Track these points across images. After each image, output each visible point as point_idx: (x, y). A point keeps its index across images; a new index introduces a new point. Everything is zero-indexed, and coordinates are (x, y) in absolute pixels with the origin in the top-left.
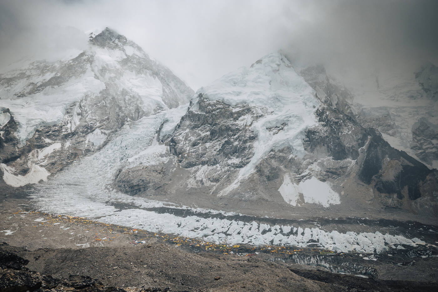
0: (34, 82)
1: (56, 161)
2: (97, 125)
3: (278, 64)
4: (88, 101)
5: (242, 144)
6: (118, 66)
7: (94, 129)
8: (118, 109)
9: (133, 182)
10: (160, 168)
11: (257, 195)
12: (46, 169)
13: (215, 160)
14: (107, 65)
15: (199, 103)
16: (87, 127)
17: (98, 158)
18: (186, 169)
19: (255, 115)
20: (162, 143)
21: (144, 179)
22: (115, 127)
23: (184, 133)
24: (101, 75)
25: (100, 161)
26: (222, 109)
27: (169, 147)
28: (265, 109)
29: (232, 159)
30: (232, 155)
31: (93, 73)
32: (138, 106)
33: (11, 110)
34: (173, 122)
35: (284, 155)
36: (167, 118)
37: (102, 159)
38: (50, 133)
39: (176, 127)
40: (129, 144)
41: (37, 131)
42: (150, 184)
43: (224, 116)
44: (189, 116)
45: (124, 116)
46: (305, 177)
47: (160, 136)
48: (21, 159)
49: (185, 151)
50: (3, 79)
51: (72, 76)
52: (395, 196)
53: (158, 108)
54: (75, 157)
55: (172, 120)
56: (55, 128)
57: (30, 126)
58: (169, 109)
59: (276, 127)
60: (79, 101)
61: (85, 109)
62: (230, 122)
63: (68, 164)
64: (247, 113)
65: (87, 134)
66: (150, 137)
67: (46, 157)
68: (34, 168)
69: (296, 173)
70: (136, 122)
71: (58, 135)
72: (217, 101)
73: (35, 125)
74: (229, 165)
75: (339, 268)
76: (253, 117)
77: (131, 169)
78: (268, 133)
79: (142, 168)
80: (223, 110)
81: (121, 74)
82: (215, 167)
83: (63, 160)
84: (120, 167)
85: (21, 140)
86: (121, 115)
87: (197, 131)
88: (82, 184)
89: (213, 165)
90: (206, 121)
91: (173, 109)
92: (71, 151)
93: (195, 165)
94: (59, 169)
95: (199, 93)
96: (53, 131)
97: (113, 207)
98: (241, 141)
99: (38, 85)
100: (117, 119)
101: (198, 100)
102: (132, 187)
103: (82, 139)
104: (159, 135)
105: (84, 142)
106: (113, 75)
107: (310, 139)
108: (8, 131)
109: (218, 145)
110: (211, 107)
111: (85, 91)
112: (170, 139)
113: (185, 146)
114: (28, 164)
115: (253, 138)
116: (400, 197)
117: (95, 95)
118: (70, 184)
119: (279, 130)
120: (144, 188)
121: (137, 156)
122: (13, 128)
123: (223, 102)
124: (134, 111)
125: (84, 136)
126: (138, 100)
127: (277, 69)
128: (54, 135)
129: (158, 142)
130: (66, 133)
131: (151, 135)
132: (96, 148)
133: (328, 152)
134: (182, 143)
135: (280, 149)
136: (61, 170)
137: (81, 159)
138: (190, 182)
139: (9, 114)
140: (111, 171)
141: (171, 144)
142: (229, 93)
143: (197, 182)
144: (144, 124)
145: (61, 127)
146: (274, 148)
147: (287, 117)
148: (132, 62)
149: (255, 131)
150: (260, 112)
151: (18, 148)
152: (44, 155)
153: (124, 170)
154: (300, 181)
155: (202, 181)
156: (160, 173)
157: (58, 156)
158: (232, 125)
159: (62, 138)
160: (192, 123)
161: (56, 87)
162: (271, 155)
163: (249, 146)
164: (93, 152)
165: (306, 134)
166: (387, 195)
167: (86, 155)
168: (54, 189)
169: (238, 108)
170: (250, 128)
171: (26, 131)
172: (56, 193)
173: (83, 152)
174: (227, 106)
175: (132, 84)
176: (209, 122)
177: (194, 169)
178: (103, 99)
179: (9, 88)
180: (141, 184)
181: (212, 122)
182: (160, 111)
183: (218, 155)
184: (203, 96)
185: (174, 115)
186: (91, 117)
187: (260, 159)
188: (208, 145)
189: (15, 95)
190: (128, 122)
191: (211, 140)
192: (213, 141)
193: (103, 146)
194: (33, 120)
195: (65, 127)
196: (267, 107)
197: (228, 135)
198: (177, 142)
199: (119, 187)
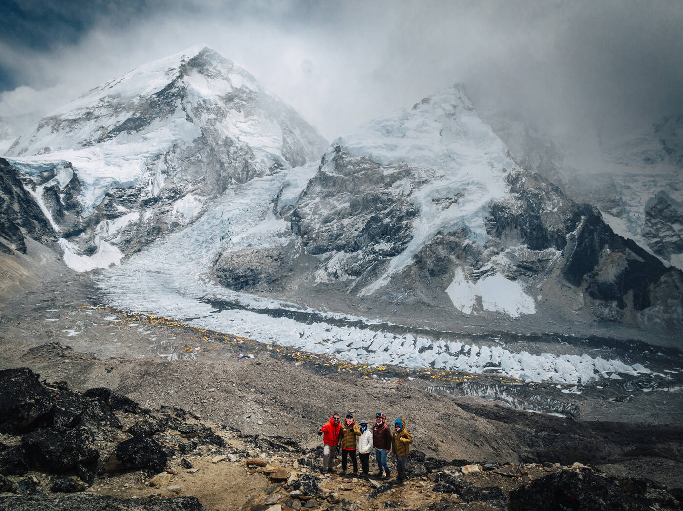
0: (104, 126)
1: (132, 238)
2: (189, 189)
3: (454, 106)
4: (176, 154)
5: (396, 222)
6: (221, 104)
7: (184, 194)
8: (218, 166)
9: (238, 271)
10: (276, 253)
11: (414, 296)
12: (118, 248)
13: (356, 243)
14: (204, 101)
15: (335, 160)
16: (174, 191)
17: (189, 236)
18: (314, 256)
19: (416, 180)
20: (280, 217)
21: (253, 267)
22: (215, 192)
23: (312, 203)
24: (196, 116)
25: (193, 240)
26: (368, 169)
27: (289, 224)
28: (432, 171)
29: (381, 244)
30: (380, 238)
31: (184, 113)
32: (247, 162)
33: (73, 165)
34: (297, 186)
35: (457, 240)
36: (288, 181)
37: (195, 237)
38: (124, 197)
39: (301, 194)
40: (234, 217)
41: (108, 194)
42: (262, 276)
43: (371, 181)
44: (320, 178)
45: (227, 176)
46: (486, 272)
47: (277, 207)
48: (86, 234)
49: (313, 230)
50: (64, 121)
51: (155, 117)
52: (614, 304)
53: (276, 165)
54: (158, 234)
55: (296, 184)
56: (131, 190)
57: (99, 188)
58: (291, 167)
59: (447, 198)
60: (165, 153)
61: (173, 164)
62: (380, 189)
63: (148, 243)
64: (405, 177)
65: (174, 201)
66: (263, 208)
67: (118, 231)
68: (103, 246)
69: (474, 266)
70: (244, 185)
71: (135, 201)
72: (361, 158)
73: (104, 187)
74: (375, 252)
75: (526, 404)
76: (413, 183)
77: (236, 252)
78: (434, 206)
79: (250, 252)
80: (370, 171)
81: (224, 115)
82: (355, 253)
83: (141, 237)
84: (221, 249)
85: (86, 207)
86: (223, 174)
87: (331, 201)
88: (167, 272)
89: (352, 251)
90: (344, 187)
91: (297, 167)
92: (152, 225)
93: (326, 250)
94: (136, 249)
95: (335, 146)
96: (129, 196)
97: (210, 306)
98: (394, 218)
99: (110, 129)
100: (217, 181)
101: (334, 155)
102: (236, 278)
103: (167, 208)
104: (276, 205)
105: (169, 213)
106: (212, 116)
107: (496, 218)
108: (70, 193)
109: (361, 223)
110: (352, 167)
111: (173, 138)
112: (292, 211)
113: (313, 223)
114: (95, 240)
115: (412, 214)
116: (622, 305)
117: (187, 145)
118: (150, 272)
119: (451, 203)
120: (253, 280)
121: (244, 235)
122: (76, 190)
123: (370, 160)
124: (241, 170)
125: (170, 204)
126: (247, 153)
127: (452, 112)
128: (130, 201)
129: (274, 216)
130: (145, 198)
131: (265, 205)
132: (188, 221)
133: (522, 237)
134: (309, 218)
135: (451, 231)
136: (139, 250)
137: (165, 236)
138: (318, 275)
139: (72, 171)
140: (207, 254)
141: (294, 219)
142: (380, 146)
143: (329, 275)
144: (255, 188)
145: (139, 190)
146: (442, 229)
147: (464, 184)
148: (241, 97)
149: (415, 204)
150: (424, 176)
151: (83, 218)
152: (117, 229)
153: (225, 254)
154: (479, 279)
155: (335, 274)
156: (276, 260)
157: (135, 230)
158: (383, 193)
159: (141, 205)
160: (324, 190)
161: (133, 132)
162: (438, 239)
163: (406, 225)
164: (183, 226)
165: (490, 210)
166: (603, 302)
167: (172, 231)
168: (129, 276)
169: (392, 169)
170: (408, 199)
171: (93, 194)
172: (132, 283)
173: (169, 226)
174: (376, 166)
175: (240, 130)
176: (349, 188)
177: (325, 256)
178: (198, 151)
179: (71, 134)
180: (249, 275)
181: (354, 189)
182: (278, 170)
183: (360, 237)
184: (342, 150)
185: (298, 176)
186: (180, 176)
187: (421, 244)
188: (346, 222)
189: (79, 143)
190: (232, 184)
191: (351, 215)
192: (354, 216)
193: (197, 219)
194: (102, 178)
195: (145, 189)
196: (435, 168)
197: (376, 208)
198: (301, 216)
199: (218, 278)
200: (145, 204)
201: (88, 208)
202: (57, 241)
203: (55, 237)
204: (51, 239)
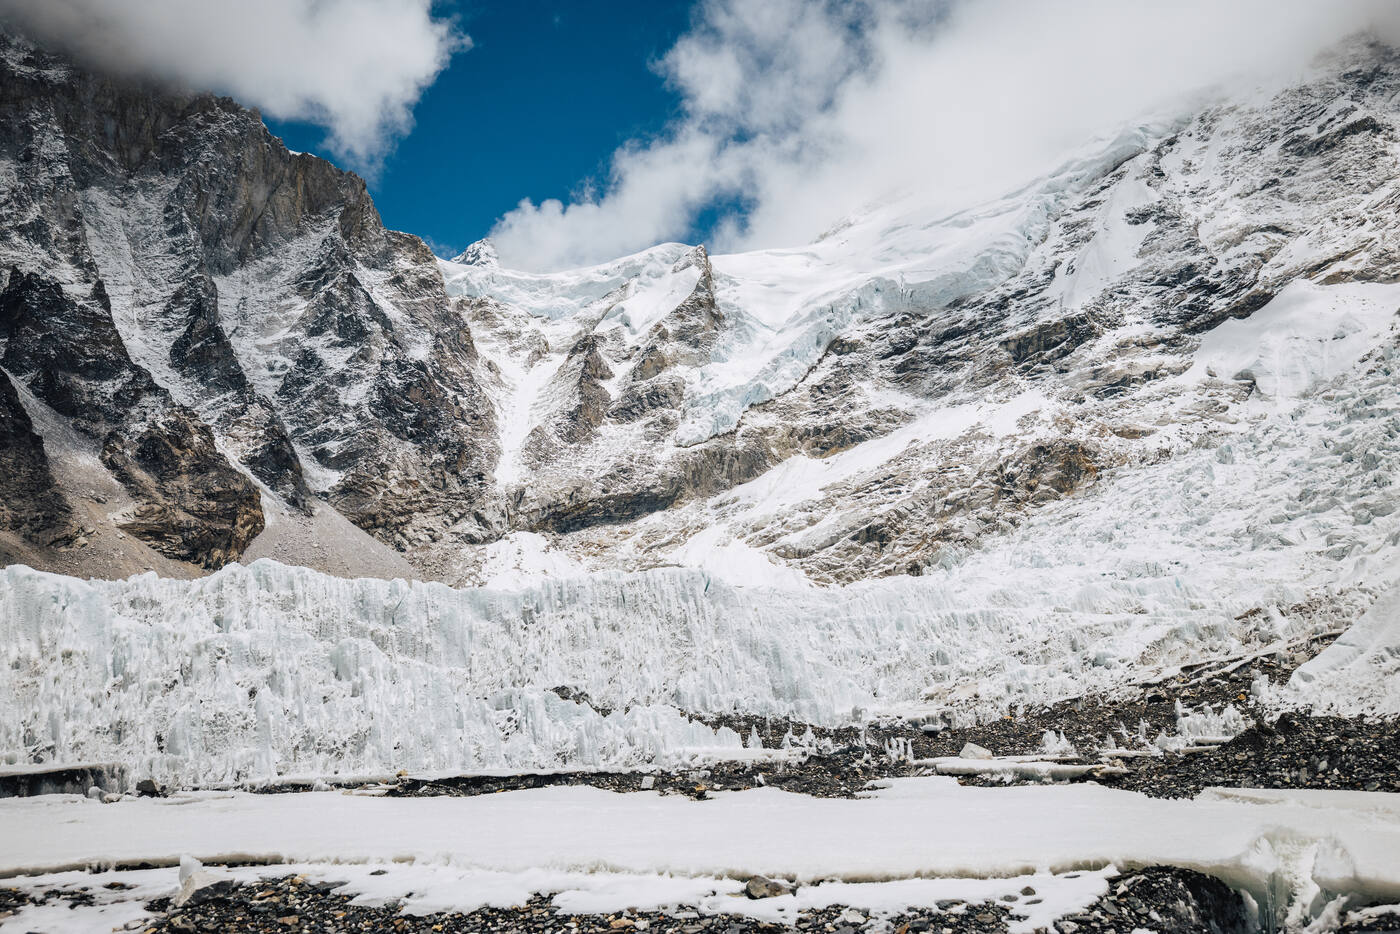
1: (901, 516)
2: (1293, 262)
7: (1260, 289)
12: (810, 572)
16: (1198, 284)
38: (918, 349)
41: (836, 344)
48: (669, 516)
56: (954, 314)
60: (1154, 145)
61: (1195, 180)
65: (1195, 330)
67: (837, 492)
71: (966, 358)
73: (821, 312)
83: (957, 506)
85: (710, 398)
92: (1035, 439)
96: (941, 339)
103: (1149, 361)
105: (1162, 382)
122: (696, 344)
125: (1173, 343)
128: (942, 362)
130: (1025, 331)
139: (699, 273)
145: (1003, 304)
151: (678, 444)
152: (833, 483)
159: (994, 367)
186: (1239, 218)
195: (1031, 299)
200: (1018, 359)
201: (715, 398)
202: (486, 540)
203: (479, 518)
204: (458, 528)
